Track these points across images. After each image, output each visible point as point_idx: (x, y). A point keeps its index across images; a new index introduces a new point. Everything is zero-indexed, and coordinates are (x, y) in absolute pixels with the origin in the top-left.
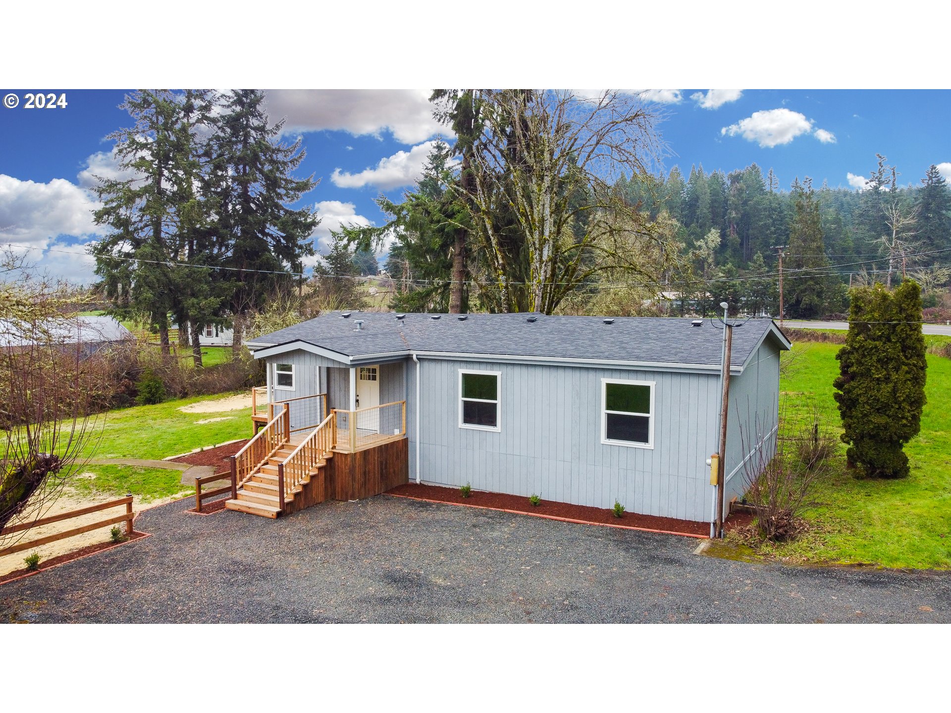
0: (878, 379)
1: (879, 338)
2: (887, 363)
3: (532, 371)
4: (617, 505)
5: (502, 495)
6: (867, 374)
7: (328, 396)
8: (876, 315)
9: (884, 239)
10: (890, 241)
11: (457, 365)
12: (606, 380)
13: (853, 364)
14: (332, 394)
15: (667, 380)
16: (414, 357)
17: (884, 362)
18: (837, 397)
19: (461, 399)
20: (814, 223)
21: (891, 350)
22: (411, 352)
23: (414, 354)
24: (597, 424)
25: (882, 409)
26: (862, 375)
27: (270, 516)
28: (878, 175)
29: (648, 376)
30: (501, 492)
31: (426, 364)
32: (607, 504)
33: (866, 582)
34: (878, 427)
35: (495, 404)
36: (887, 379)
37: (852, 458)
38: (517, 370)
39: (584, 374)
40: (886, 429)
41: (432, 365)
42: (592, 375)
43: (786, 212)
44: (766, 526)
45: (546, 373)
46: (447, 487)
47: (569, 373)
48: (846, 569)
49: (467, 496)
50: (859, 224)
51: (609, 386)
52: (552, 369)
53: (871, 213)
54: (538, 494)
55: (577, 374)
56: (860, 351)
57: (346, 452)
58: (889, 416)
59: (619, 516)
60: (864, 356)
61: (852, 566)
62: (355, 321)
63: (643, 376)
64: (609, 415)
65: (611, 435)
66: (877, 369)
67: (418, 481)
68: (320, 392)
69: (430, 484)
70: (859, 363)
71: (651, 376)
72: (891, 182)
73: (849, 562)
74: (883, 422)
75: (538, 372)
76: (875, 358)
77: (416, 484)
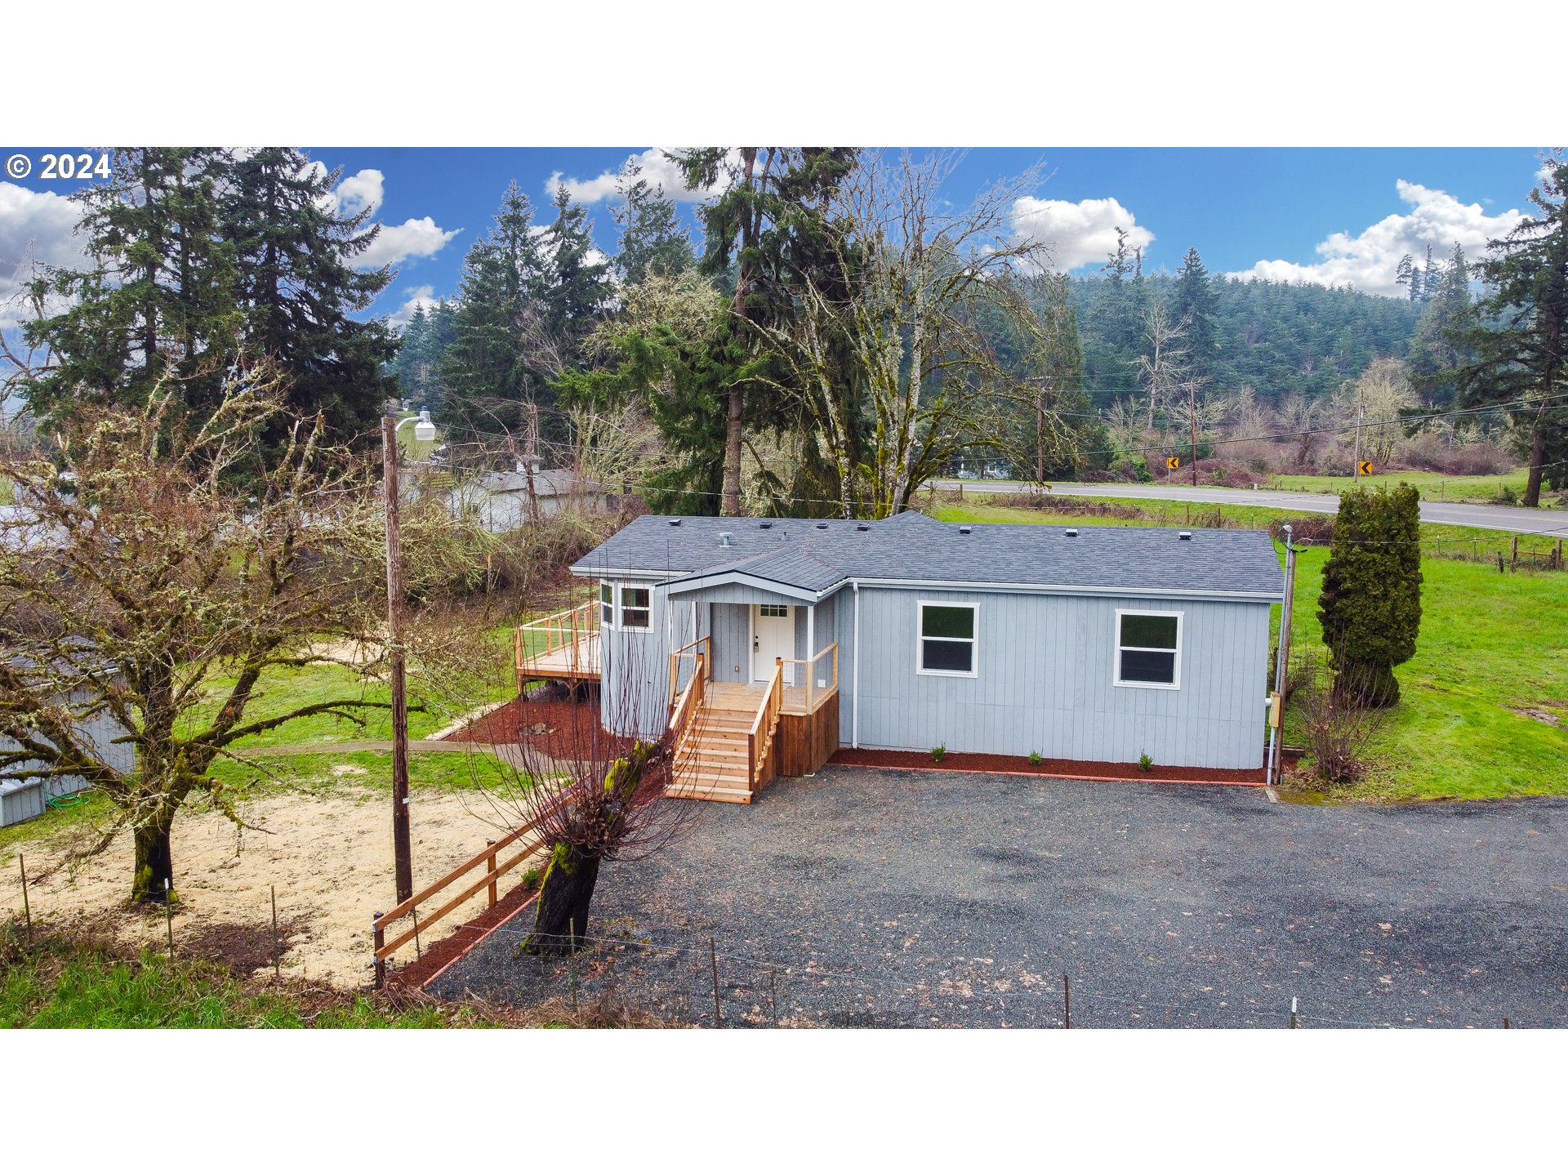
0: (1375, 596)
1: (1377, 550)
2: (1384, 578)
3: (1023, 601)
4: (1144, 758)
5: (979, 755)
6: (1363, 590)
7: (711, 639)
8: (1376, 523)
9: (1144, 359)
10: (1152, 361)
11: (915, 596)
12: (1121, 611)
13: (1345, 579)
14: (717, 637)
15: (1198, 610)
16: (855, 586)
17: (1381, 577)
18: (1320, 616)
19: (920, 638)
20: (1071, 339)
21: (1391, 563)
22: (851, 580)
23: (855, 582)
24: (1108, 664)
25: (1380, 630)
26: (1356, 591)
27: (740, 800)
28: (1117, 258)
29: (1174, 605)
30: (977, 752)
31: (868, 595)
32: (1130, 756)
33: (1463, 815)
34: (1375, 650)
35: (970, 644)
36: (1385, 596)
37: (1340, 685)
38: (1002, 600)
39: (1093, 604)
40: (1385, 652)
41: (878, 596)
42: (1103, 605)
43: (993, 311)
44: (1330, 767)
45: (1042, 604)
46: (898, 750)
47: (1073, 603)
48: (1434, 804)
49: (942, 759)
50: (1092, 330)
51: (1124, 617)
52: (1050, 599)
53: (1108, 314)
54: (1038, 751)
55: (1084, 604)
56: (1356, 565)
57: (802, 714)
58: (1387, 638)
59: (1146, 769)
60: (1359, 570)
61: (1436, 800)
62: (722, 534)
63: (1169, 605)
64: (1124, 652)
65: (1126, 675)
66: (1374, 585)
67: (855, 746)
68: (697, 637)
69: (872, 748)
70: (1354, 578)
71: (1179, 605)
72: (1135, 270)
73: (1432, 798)
74: (1383, 645)
75: (1032, 602)
76: (1371, 572)
77: (852, 749)
